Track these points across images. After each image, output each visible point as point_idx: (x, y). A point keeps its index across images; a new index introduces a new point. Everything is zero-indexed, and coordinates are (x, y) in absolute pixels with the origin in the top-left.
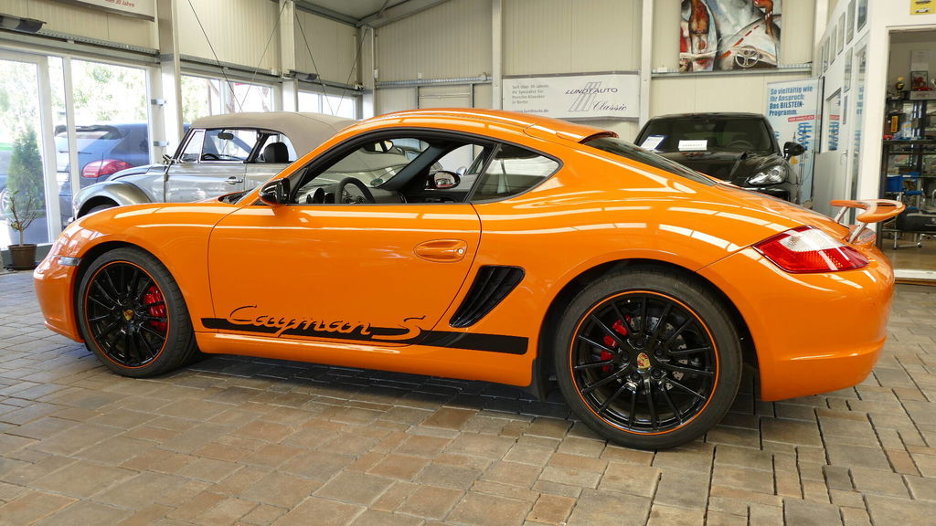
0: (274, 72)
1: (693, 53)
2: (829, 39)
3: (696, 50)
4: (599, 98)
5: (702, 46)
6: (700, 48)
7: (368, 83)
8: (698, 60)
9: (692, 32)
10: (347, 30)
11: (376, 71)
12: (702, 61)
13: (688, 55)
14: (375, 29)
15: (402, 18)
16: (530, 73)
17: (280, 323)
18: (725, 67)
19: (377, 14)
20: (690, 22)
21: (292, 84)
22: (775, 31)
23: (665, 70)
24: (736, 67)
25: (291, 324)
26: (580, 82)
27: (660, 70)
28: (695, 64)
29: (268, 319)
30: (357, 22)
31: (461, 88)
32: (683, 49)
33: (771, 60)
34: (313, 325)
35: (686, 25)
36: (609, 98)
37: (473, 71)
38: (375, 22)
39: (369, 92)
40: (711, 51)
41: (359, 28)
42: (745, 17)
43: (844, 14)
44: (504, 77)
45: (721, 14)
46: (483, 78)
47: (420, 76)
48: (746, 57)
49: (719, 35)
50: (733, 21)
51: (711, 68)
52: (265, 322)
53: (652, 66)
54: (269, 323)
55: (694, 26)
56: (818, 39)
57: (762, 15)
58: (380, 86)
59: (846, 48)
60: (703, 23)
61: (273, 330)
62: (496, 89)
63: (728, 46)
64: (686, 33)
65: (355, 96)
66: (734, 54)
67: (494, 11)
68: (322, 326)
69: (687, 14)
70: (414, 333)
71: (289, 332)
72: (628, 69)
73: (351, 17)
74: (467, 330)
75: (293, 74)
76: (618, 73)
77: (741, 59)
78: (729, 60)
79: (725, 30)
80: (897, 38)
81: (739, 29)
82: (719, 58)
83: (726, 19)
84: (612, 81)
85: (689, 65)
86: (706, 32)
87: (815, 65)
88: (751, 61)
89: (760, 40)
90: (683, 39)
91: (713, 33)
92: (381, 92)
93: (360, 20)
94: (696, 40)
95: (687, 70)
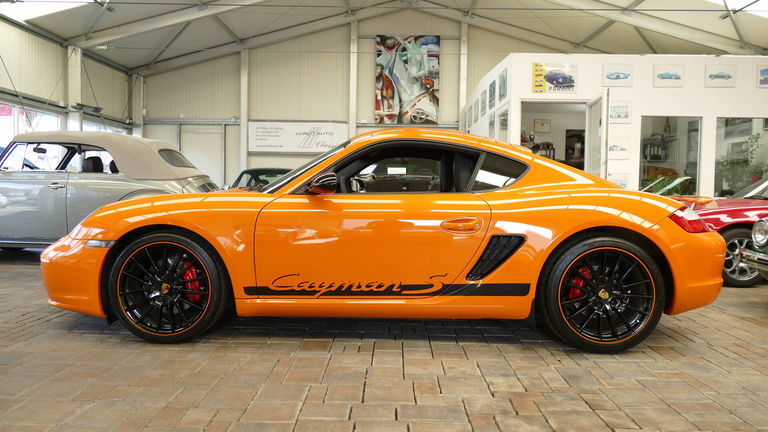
0: (62, 104)
1: (384, 111)
2: (471, 107)
3: (386, 109)
4: (320, 138)
5: (390, 107)
6: (389, 108)
7: (138, 119)
8: (387, 116)
9: (383, 97)
10: (120, 77)
11: (145, 110)
12: (390, 117)
13: (381, 112)
14: (144, 77)
15: (168, 71)
16: (270, 118)
17: (320, 286)
18: (405, 122)
19: (147, 66)
20: (382, 90)
21: (77, 114)
22: (435, 100)
23: (365, 121)
24: (412, 122)
25: (330, 286)
26: (307, 127)
27: (363, 121)
28: (386, 119)
29: (308, 284)
30: (129, 71)
31: (216, 127)
32: (378, 107)
33: (434, 119)
34: (351, 286)
35: (379, 92)
36: (326, 139)
37: (226, 114)
38: (146, 72)
39: (138, 126)
40: (396, 111)
41: (131, 76)
42: (417, 90)
43: (485, 91)
44: (249, 120)
45: (402, 86)
46: (234, 120)
47: (182, 116)
48: (418, 116)
49: (400, 101)
50: (409, 92)
51: (396, 122)
52: (306, 287)
53: (357, 119)
54: (310, 287)
55: (385, 93)
56: (461, 109)
57: (428, 89)
58: (147, 122)
59: (489, 112)
60: (390, 91)
61: (313, 293)
62: (243, 129)
63: (406, 108)
64: (379, 98)
65: (126, 129)
66: (411, 113)
67: (242, 71)
68: (359, 287)
69: (380, 85)
70: (438, 287)
71: (329, 293)
72: (341, 120)
73: (124, 66)
74: (481, 282)
75: (80, 107)
76: (333, 122)
77: (415, 117)
78: (407, 118)
79: (405, 97)
80: (527, 107)
81: (413, 97)
82: (401, 116)
83: (405, 91)
84: (329, 127)
85: (382, 119)
86: (393, 98)
87: (460, 124)
88: (421, 119)
89: (426, 105)
90: (377, 102)
91: (396, 99)
92: (148, 126)
93: (131, 69)
94: (386, 102)
95: (380, 122)
